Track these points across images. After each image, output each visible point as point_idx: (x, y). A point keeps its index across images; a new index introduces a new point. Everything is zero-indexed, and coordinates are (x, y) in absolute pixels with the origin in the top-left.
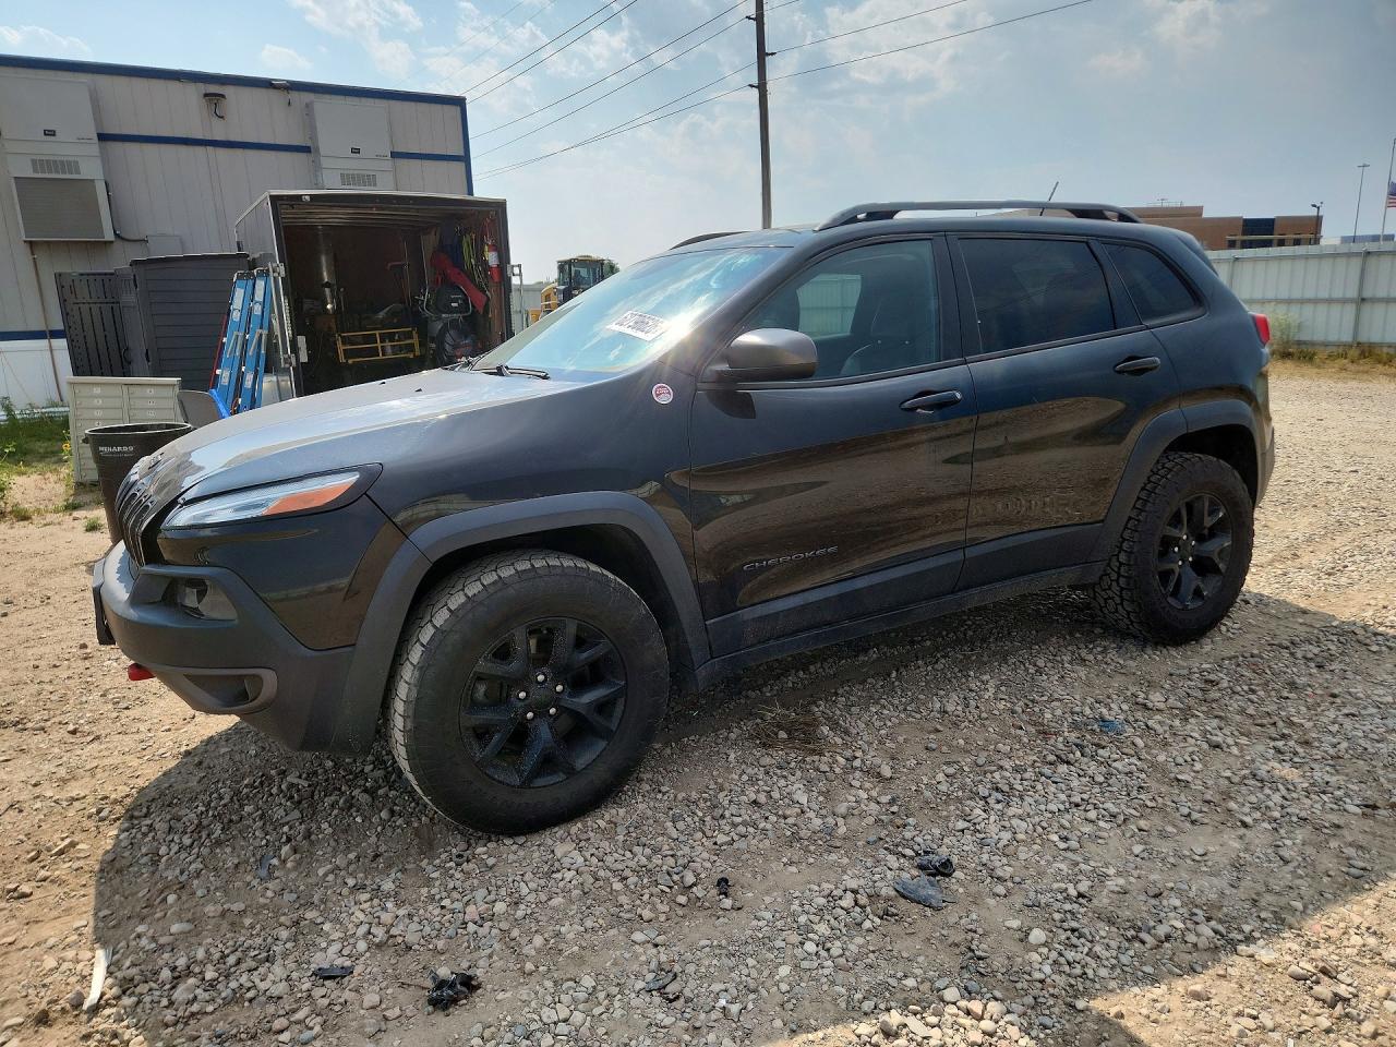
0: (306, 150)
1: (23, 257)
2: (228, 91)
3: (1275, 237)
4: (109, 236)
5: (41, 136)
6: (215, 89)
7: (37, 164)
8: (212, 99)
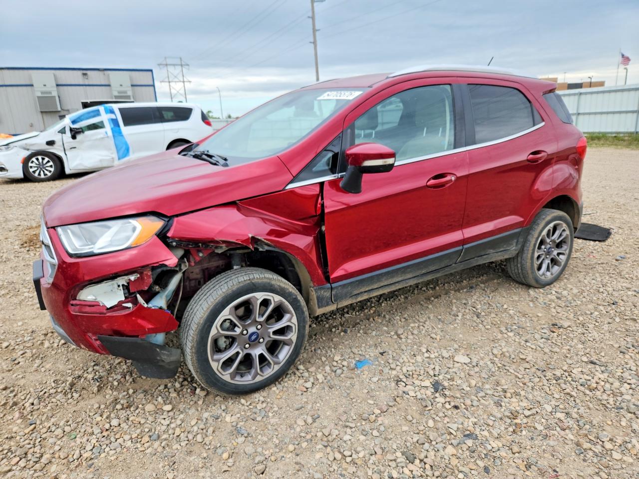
0: (109, 85)
1: (40, 115)
2: (89, 72)
4: (59, 109)
5: (43, 86)
6: (85, 72)
7: (42, 93)
8: (85, 74)
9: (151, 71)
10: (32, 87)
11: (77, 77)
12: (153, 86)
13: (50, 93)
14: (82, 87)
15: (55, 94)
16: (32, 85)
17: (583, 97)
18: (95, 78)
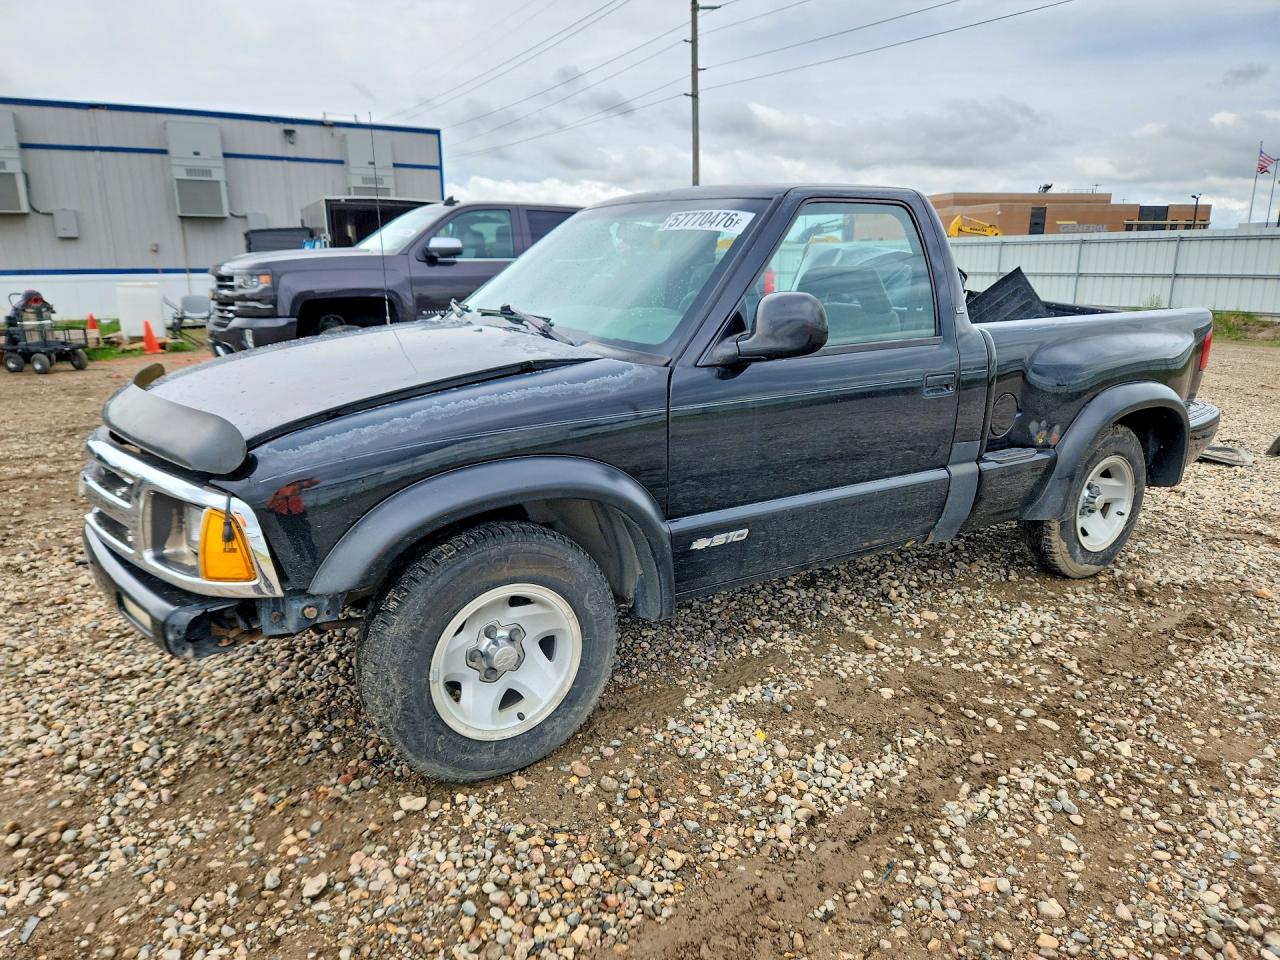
0: (341, 162)
1: (177, 224)
2: (297, 128)
3: (1169, 222)
4: (226, 213)
5: (191, 155)
6: (289, 127)
7: (190, 171)
8: (289, 133)
9: (437, 132)
10: (164, 156)
11: (269, 140)
12: (440, 168)
13: (208, 172)
14: (278, 164)
15: (218, 175)
16: (164, 152)
17: (1184, 245)
18: (310, 143)
